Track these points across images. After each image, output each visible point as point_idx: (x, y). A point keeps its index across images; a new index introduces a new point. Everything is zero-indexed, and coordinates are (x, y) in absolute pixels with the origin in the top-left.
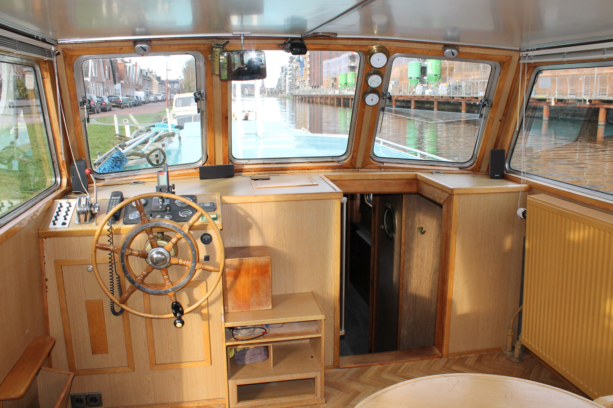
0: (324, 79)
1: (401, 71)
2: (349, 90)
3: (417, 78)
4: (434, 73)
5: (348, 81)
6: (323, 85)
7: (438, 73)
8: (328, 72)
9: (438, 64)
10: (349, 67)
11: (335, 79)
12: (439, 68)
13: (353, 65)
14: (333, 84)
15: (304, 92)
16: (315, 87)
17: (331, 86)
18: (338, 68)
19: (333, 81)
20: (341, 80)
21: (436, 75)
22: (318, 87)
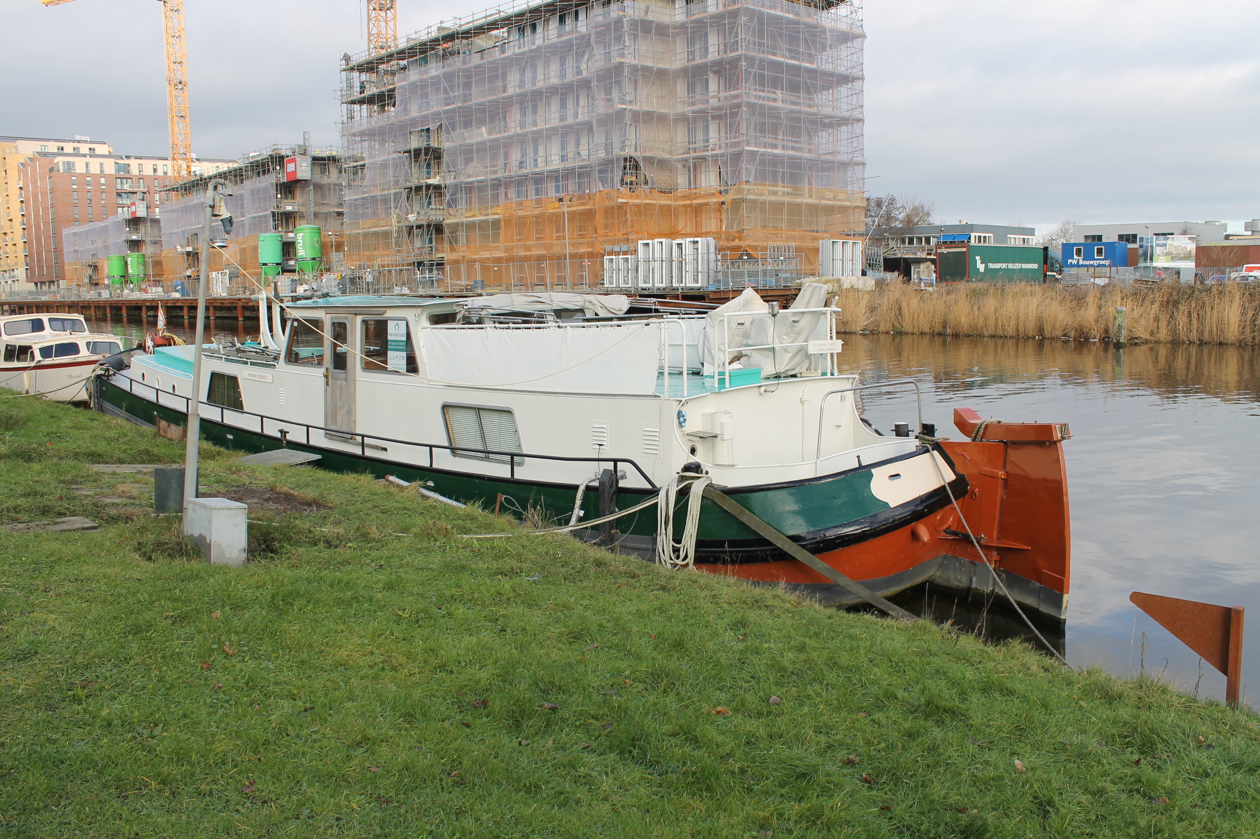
0: (67, 268)
1: (243, 251)
2: (132, 290)
3: (277, 264)
4: (309, 256)
5: (130, 271)
6: (64, 279)
7: (317, 255)
8: (76, 251)
9: (316, 239)
10: (127, 241)
11: (95, 268)
12: (317, 246)
13: (134, 237)
14: (90, 277)
15: (12, 293)
16: (43, 283)
17: (87, 281)
18: (100, 244)
19: (90, 271)
20: (111, 268)
21: (314, 259)
22: (52, 282)
